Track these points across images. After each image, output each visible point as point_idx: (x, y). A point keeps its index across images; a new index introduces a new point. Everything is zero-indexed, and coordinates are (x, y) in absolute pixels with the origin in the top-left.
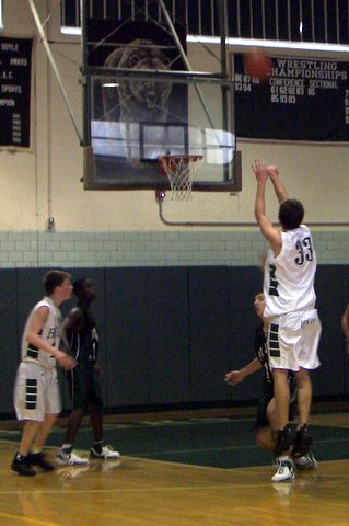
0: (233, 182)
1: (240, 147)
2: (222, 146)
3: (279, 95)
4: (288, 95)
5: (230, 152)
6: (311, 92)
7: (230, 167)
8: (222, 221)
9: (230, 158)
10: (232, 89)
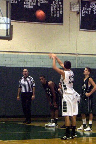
0: (9, 36)
1: (12, 23)
2: (6, 23)
3: (27, 5)
4: (30, 5)
5: (9, 25)
6: (39, 4)
7: (8, 31)
8: (5, 50)
9: (9, 27)
10: (10, 2)
